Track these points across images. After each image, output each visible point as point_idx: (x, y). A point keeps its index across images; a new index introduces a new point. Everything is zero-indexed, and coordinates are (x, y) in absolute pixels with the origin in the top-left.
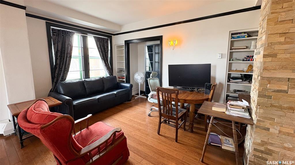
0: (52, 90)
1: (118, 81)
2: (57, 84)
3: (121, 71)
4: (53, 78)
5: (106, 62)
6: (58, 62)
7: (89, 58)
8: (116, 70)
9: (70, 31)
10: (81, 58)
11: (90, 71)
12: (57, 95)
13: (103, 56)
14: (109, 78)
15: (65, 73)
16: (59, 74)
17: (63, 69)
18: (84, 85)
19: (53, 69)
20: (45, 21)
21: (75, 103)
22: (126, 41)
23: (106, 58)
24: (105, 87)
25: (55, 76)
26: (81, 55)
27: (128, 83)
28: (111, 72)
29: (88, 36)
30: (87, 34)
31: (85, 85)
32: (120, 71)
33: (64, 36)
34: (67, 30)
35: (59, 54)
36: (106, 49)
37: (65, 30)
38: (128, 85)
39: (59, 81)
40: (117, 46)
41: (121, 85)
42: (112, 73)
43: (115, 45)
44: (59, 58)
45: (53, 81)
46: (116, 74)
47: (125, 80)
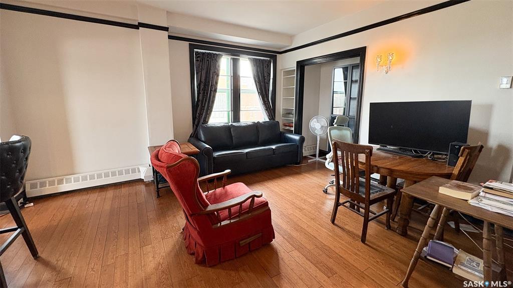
0: (192, 135)
1: (281, 130)
2: (198, 128)
3: (289, 113)
4: (194, 118)
5: (266, 98)
6: (201, 98)
7: (241, 91)
8: (280, 112)
9: (217, 53)
10: (230, 91)
11: (241, 112)
12: (196, 142)
13: (261, 89)
14: (267, 124)
15: (209, 113)
16: (201, 114)
17: (206, 108)
18: (230, 131)
19: (195, 107)
20: (188, 43)
21: (216, 154)
22: (298, 62)
23: (266, 93)
24: (260, 137)
25: (196, 117)
26: (230, 88)
27: (299, 134)
28: (273, 114)
29: (241, 59)
30: (239, 56)
31: (232, 132)
32: (287, 114)
33: (209, 61)
34: (213, 52)
35: (202, 87)
36: (266, 78)
37: (211, 52)
38: (297, 137)
39: (201, 123)
40: (284, 72)
41: (285, 136)
42: (274, 116)
43: (282, 70)
44: (202, 92)
45: (194, 123)
46: (279, 118)
47: (293, 129)
